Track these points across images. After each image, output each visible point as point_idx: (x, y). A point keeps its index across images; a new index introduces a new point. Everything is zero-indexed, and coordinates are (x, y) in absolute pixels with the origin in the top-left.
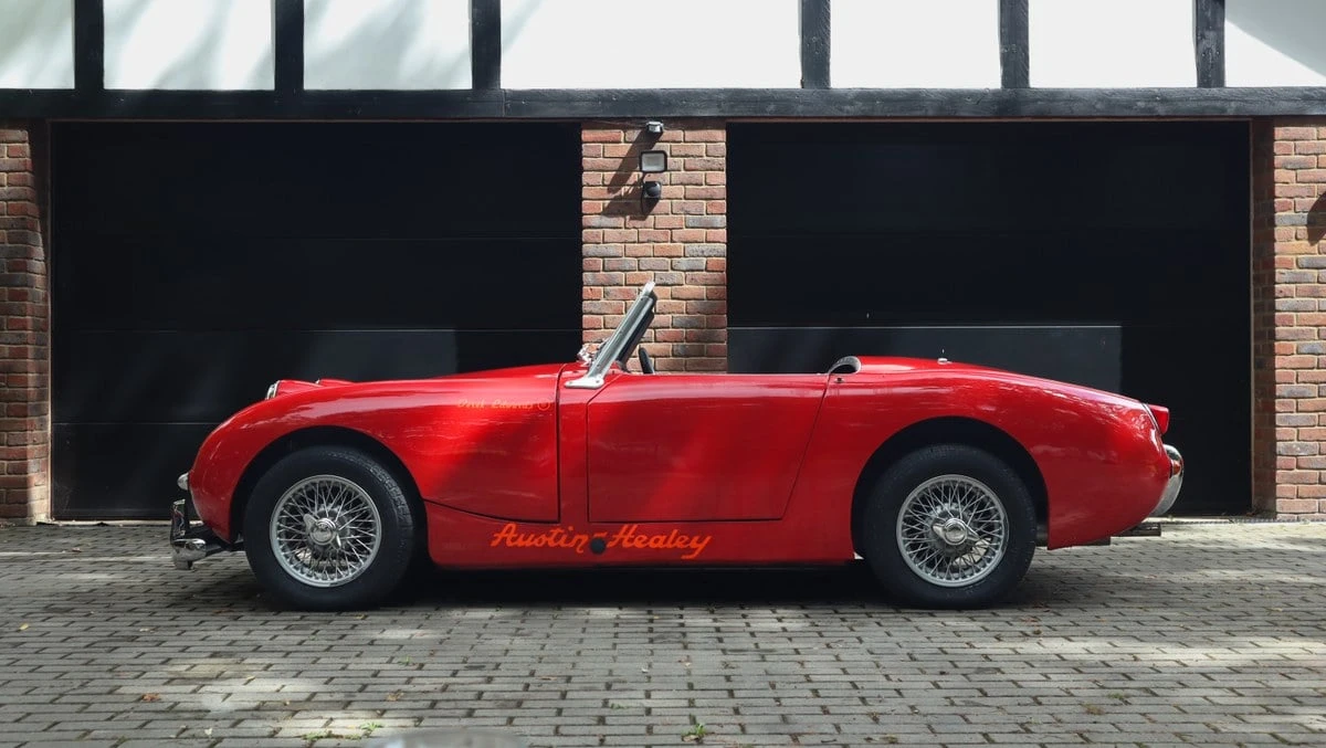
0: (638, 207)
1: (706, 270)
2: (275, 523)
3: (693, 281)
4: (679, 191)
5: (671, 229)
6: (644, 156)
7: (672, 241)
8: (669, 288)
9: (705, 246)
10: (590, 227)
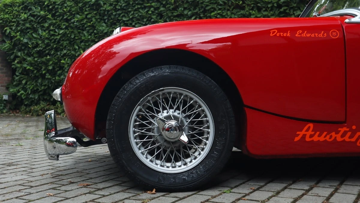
2: (131, 129)
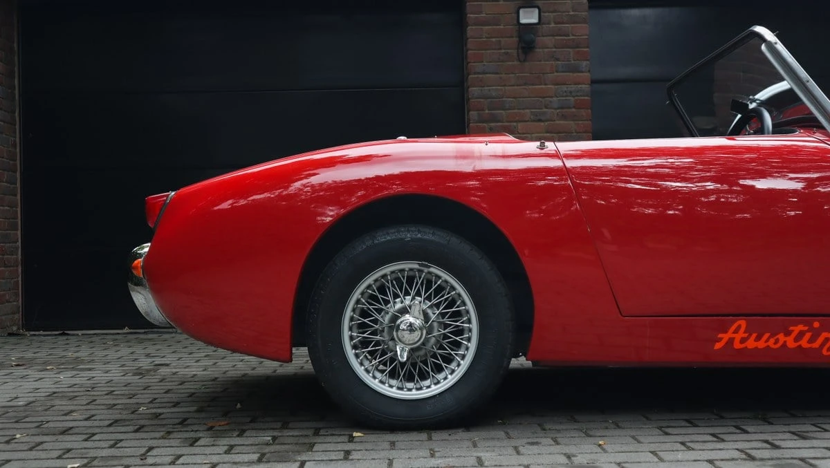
0: (515, 55)
1: (574, 107)
3: (564, 117)
4: (548, 41)
5: (543, 74)
6: (521, 11)
7: (546, 85)
8: (542, 124)
9: (573, 88)
10: (475, 73)
